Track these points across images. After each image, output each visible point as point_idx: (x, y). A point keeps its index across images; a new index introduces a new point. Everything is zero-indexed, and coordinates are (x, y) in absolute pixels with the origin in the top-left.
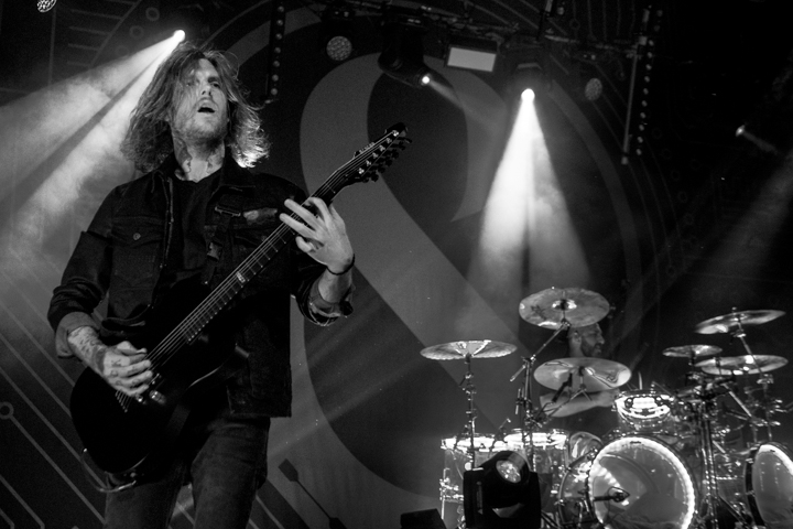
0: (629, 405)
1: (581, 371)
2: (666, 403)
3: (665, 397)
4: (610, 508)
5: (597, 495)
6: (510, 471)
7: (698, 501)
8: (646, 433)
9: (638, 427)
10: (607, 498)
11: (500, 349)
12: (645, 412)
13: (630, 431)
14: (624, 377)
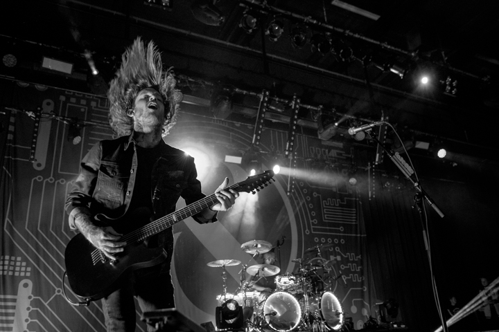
0: (280, 280)
1: (263, 269)
2: (292, 279)
3: (292, 277)
4: (271, 317)
5: (267, 313)
6: (232, 307)
7: (302, 314)
8: (286, 291)
9: (284, 288)
10: (270, 314)
11: (235, 262)
12: (285, 283)
13: (280, 290)
14: (278, 270)
